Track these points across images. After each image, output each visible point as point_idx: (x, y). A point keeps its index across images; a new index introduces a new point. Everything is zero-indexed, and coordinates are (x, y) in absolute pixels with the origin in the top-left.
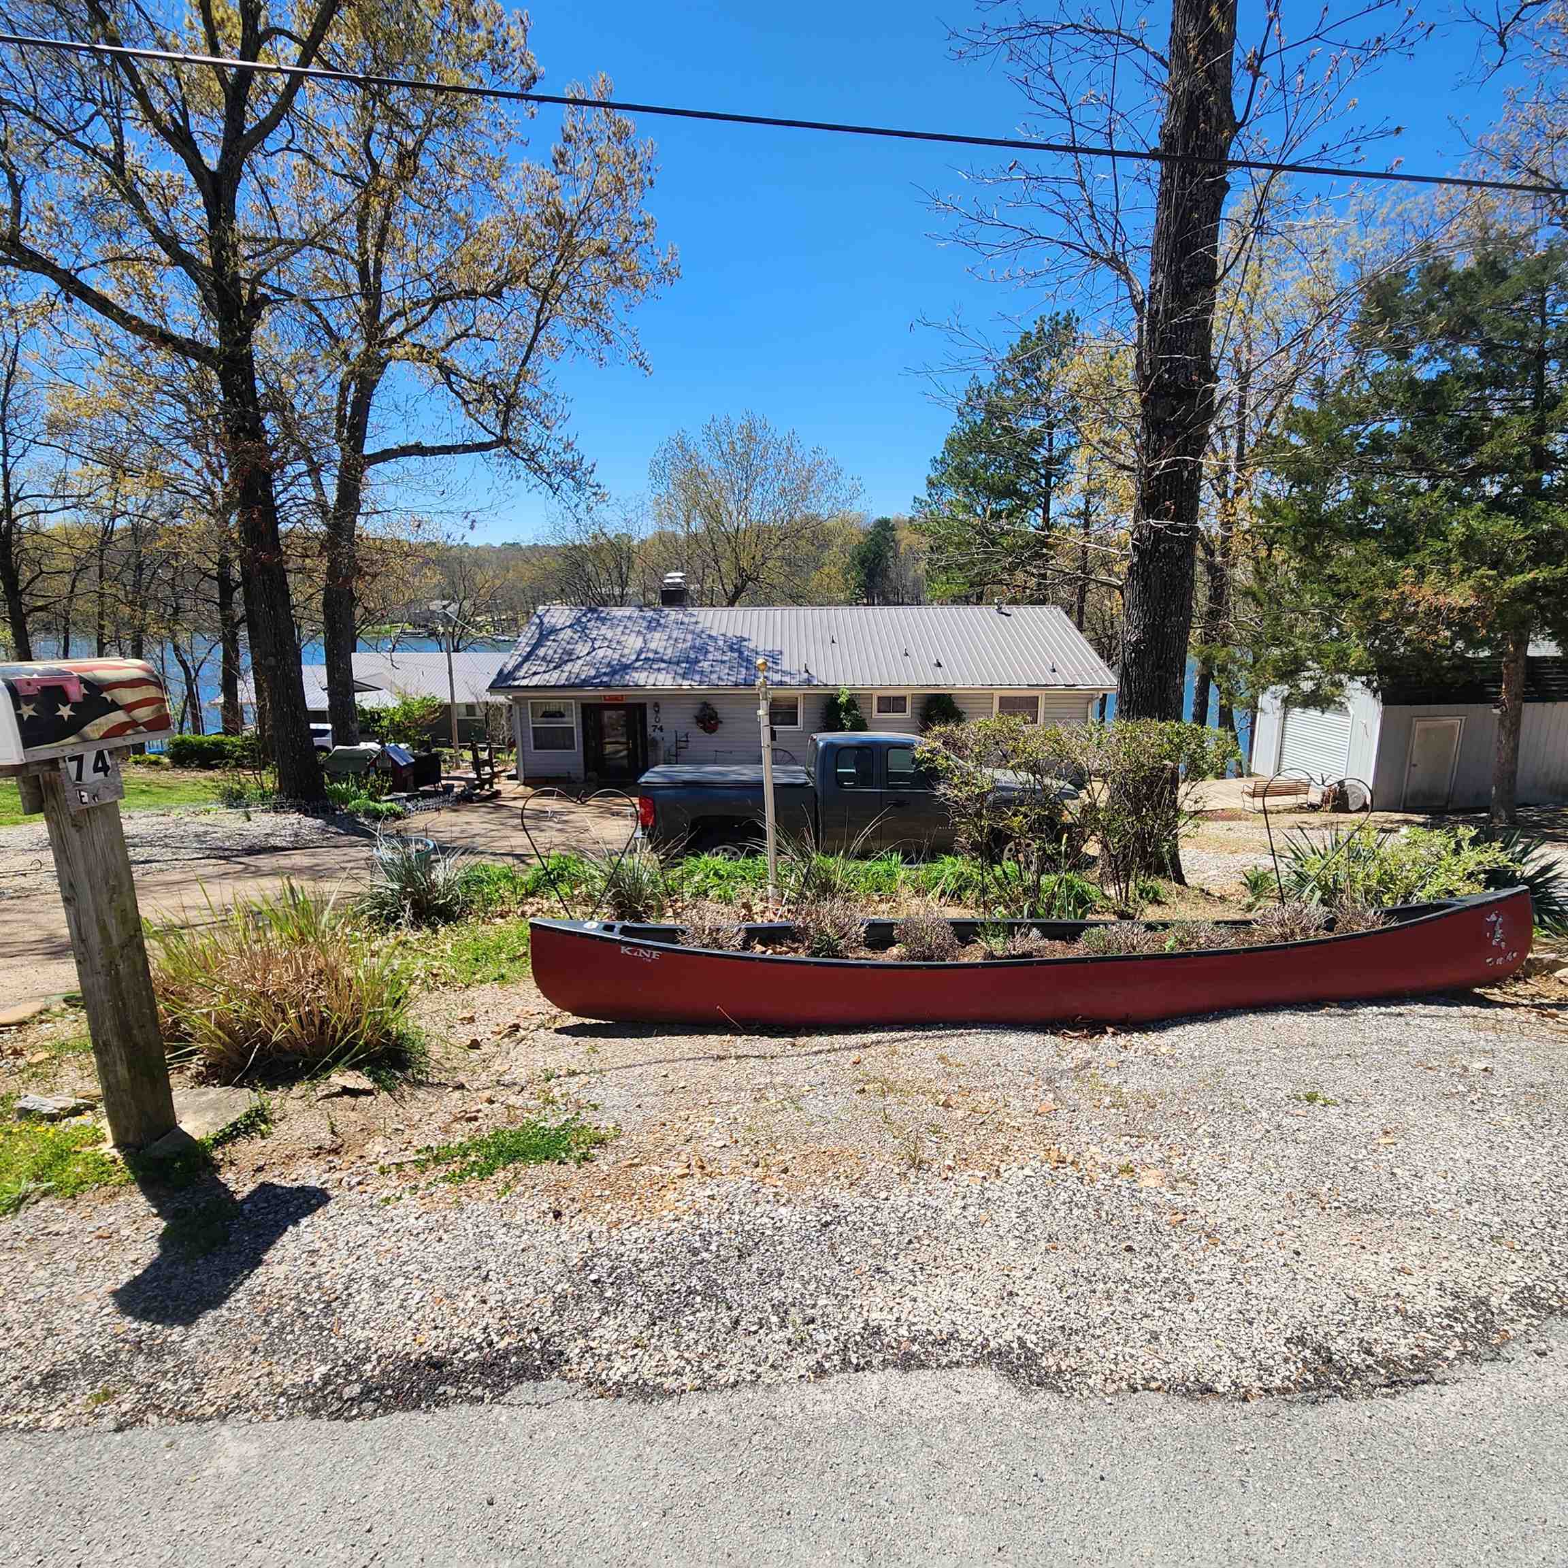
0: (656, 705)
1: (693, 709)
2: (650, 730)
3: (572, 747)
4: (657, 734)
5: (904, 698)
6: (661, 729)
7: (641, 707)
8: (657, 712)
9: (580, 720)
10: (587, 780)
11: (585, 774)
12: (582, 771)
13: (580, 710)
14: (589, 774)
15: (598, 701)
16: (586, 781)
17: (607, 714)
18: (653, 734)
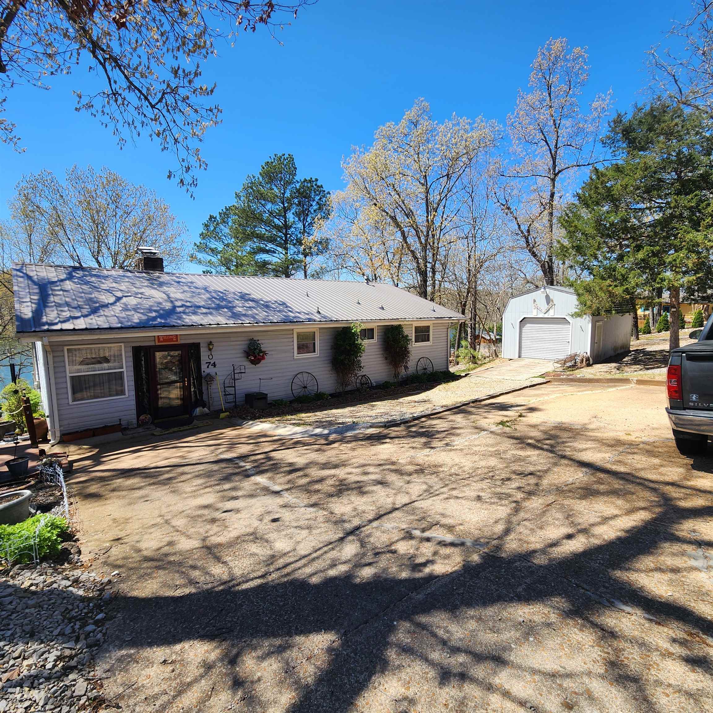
0: (210, 343)
1: (241, 345)
2: (204, 367)
3: (122, 392)
4: (211, 370)
5: (372, 330)
6: (214, 365)
7: (197, 346)
8: (210, 350)
9: (131, 364)
10: (141, 424)
11: (138, 417)
12: (135, 416)
13: (131, 354)
14: (142, 417)
15: (152, 344)
16: (139, 426)
17: (158, 355)
18: (207, 371)
